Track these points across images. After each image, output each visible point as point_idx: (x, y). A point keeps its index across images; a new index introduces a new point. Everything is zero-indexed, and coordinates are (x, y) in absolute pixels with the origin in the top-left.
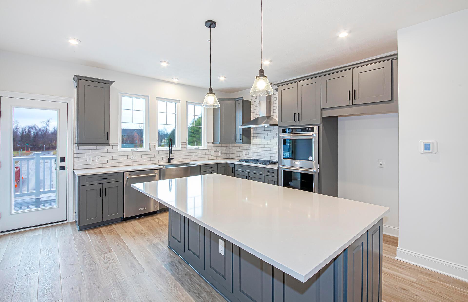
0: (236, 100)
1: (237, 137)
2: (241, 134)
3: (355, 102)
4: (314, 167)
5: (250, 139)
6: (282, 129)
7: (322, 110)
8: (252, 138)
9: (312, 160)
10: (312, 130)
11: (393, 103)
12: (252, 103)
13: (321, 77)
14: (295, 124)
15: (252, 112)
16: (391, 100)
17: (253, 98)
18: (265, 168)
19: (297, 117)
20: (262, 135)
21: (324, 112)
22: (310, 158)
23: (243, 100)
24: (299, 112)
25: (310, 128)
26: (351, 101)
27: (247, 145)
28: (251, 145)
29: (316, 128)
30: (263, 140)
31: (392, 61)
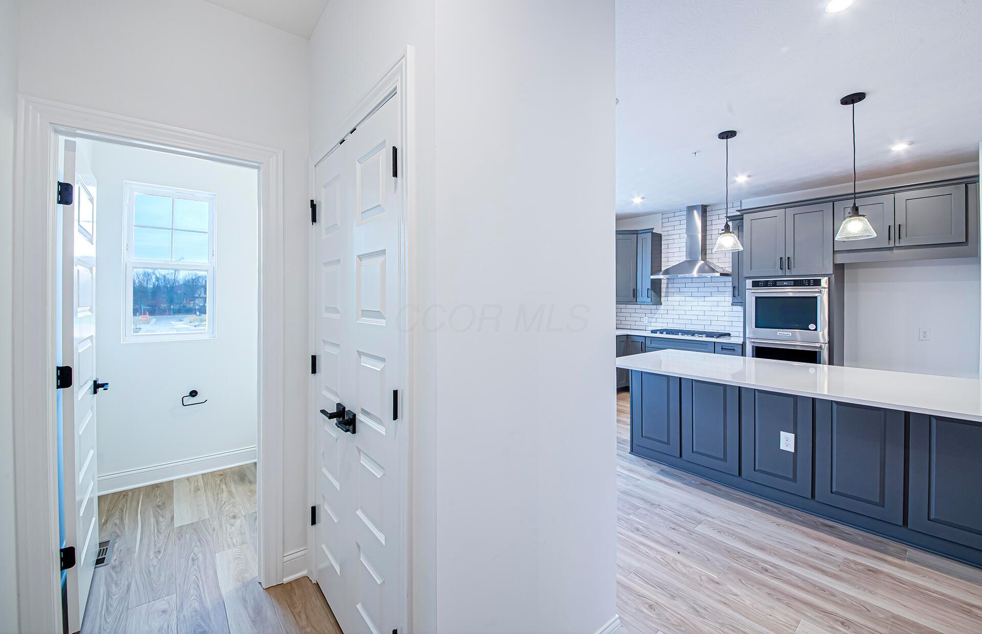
0: (639, 232)
1: (639, 294)
2: (650, 288)
3: (899, 243)
4: (820, 341)
5: (660, 297)
6: (753, 281)
7: (835, 253)
8: (663, 294)
9: (816, 330)
10: (817, 283)
11: (968, 245)
12: (663, 238)
13: (833, 202)
14: (780, 273)
15: (663, 251)
16: (965, 241)
17: (664, 229)
18: (715, 342)
19: (786, 263)
20: (686, 290)
21: (838, 256)
22: (812, 326)
23: (652, 233)
24: (790, 254)
25: (812, 281)
26: (892, 242)
27: (655, 307)
28: (662, 307)
29: (824, 282)
30: (690, 299)
31: (966, 184)
